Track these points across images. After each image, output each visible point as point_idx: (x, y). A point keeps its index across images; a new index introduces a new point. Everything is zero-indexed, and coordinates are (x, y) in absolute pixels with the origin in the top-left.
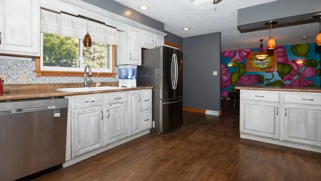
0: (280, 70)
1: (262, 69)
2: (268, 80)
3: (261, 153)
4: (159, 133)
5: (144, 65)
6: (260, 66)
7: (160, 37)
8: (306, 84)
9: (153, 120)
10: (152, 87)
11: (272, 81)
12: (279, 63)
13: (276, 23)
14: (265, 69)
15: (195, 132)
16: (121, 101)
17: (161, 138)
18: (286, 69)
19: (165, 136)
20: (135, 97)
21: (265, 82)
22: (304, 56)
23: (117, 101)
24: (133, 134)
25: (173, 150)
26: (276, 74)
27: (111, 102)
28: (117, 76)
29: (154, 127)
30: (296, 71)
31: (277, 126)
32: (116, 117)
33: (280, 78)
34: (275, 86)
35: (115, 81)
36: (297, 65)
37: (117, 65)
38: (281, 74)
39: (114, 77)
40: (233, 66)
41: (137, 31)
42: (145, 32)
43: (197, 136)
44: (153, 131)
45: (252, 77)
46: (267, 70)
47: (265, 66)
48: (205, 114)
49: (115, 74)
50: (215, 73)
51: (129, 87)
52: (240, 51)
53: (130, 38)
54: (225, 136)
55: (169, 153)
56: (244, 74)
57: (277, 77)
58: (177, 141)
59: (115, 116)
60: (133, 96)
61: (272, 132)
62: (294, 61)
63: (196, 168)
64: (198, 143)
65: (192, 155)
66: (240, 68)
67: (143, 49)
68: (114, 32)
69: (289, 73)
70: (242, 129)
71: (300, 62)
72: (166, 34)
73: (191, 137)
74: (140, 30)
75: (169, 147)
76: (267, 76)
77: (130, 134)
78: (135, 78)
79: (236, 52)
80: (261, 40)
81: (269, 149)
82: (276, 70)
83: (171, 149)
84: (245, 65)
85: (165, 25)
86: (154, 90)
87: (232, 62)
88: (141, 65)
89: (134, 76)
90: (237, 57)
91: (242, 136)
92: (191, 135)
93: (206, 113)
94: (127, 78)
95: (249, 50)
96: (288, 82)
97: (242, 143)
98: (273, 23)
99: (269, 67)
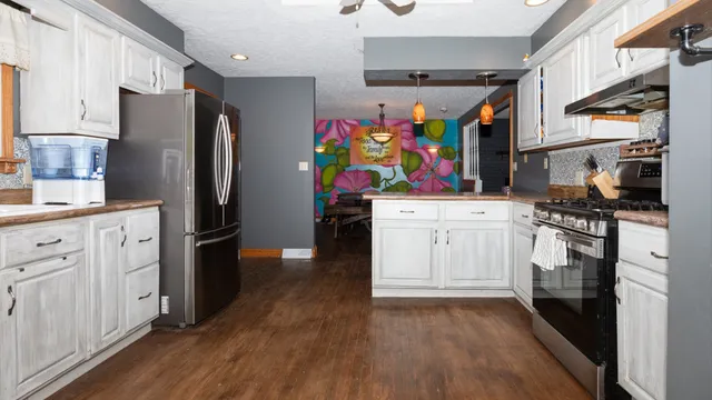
0: (405, 163)
1: (377, 160)
2: (387, 180)
3: (418, 319)
4: (182, 325)
5: (128, 138)
6: (374, 154)
7: (174, 65)
8: (442, 187)
9: (162, 292)
10: (160, 202)
11: (392, 182)
12: (403, 149)
13: (427, 76)
14: (382, 159)
15: (278, 305)
16: (60, 249)
17: (192, 340)
18: (414, 162)
19: (202, 329)
20: (109, 235)
21: (383, 184)
22: (439, 139)
23: (46, 251)
24: (105, 346)
25: (241, 361)
26: (399, 169)
27: (24, 258)
28: (25, 171)
29: (165, 310)
30: (427, 166)
31: (435, 263)
32: (43, 305)
33: (404, 177)
34: (398, 191)
35: (13, 187)
36: (429, 154)
37: (23, 131)
38: (407, 171)
39: (11, 172)
40: (325, 153)
41: (104, 35)
42: (132, 43)
43: (286, 312)
44: (161, 326)
45: (360, 175)
46: (386, 162)
47: (383, 155)
48: (280, 258)
49: (13, 163)
50: (304, 166)
51: (80, 203)
52: (338, 121)
53: (82, 54)
54: (342, 299)
55: (235, 371)
56: (347, 169)
57: (402, 176)
58: (243, 337)
59: (38, 302)
60: (102, 233)
61: (428, 276)
62: (425, 148)
63: (316, 386)
64: (296, 329)
65: (293, 361)
66: (338, 156)
67: (123, 92)
68: (12, 22)
69: (418, 168)
70: (376, 280)
71: (433, 150)
72: (190, 62)
73: (273, 319)
74: (115, 35)
75: (227, 357)
76: (385, 172)
77: (94, 351)
78: (101, 177)
79: (330, 123)
80: (382, 106)
81: (428, 308)
82: (400, 162)
83: (235, 359)
84: (348, 150)
85: (186, 37)
86: (164, 208)
87: (323, 144)
88: (117, 138)
89: (100, 170)
90: (333, 134)
91: (376, 293)
92: (270, 312)
93: (283, 257)
94: (72, 177)
95: (355, 123)
96: (416, 184)
97: (380, 307)
98: (422, 76)
99: (390, 157)
